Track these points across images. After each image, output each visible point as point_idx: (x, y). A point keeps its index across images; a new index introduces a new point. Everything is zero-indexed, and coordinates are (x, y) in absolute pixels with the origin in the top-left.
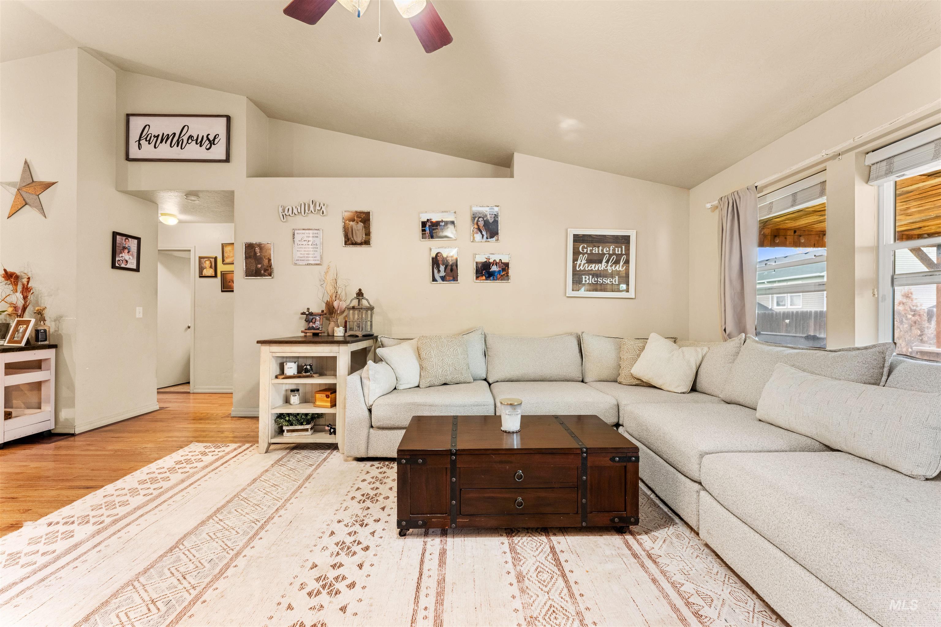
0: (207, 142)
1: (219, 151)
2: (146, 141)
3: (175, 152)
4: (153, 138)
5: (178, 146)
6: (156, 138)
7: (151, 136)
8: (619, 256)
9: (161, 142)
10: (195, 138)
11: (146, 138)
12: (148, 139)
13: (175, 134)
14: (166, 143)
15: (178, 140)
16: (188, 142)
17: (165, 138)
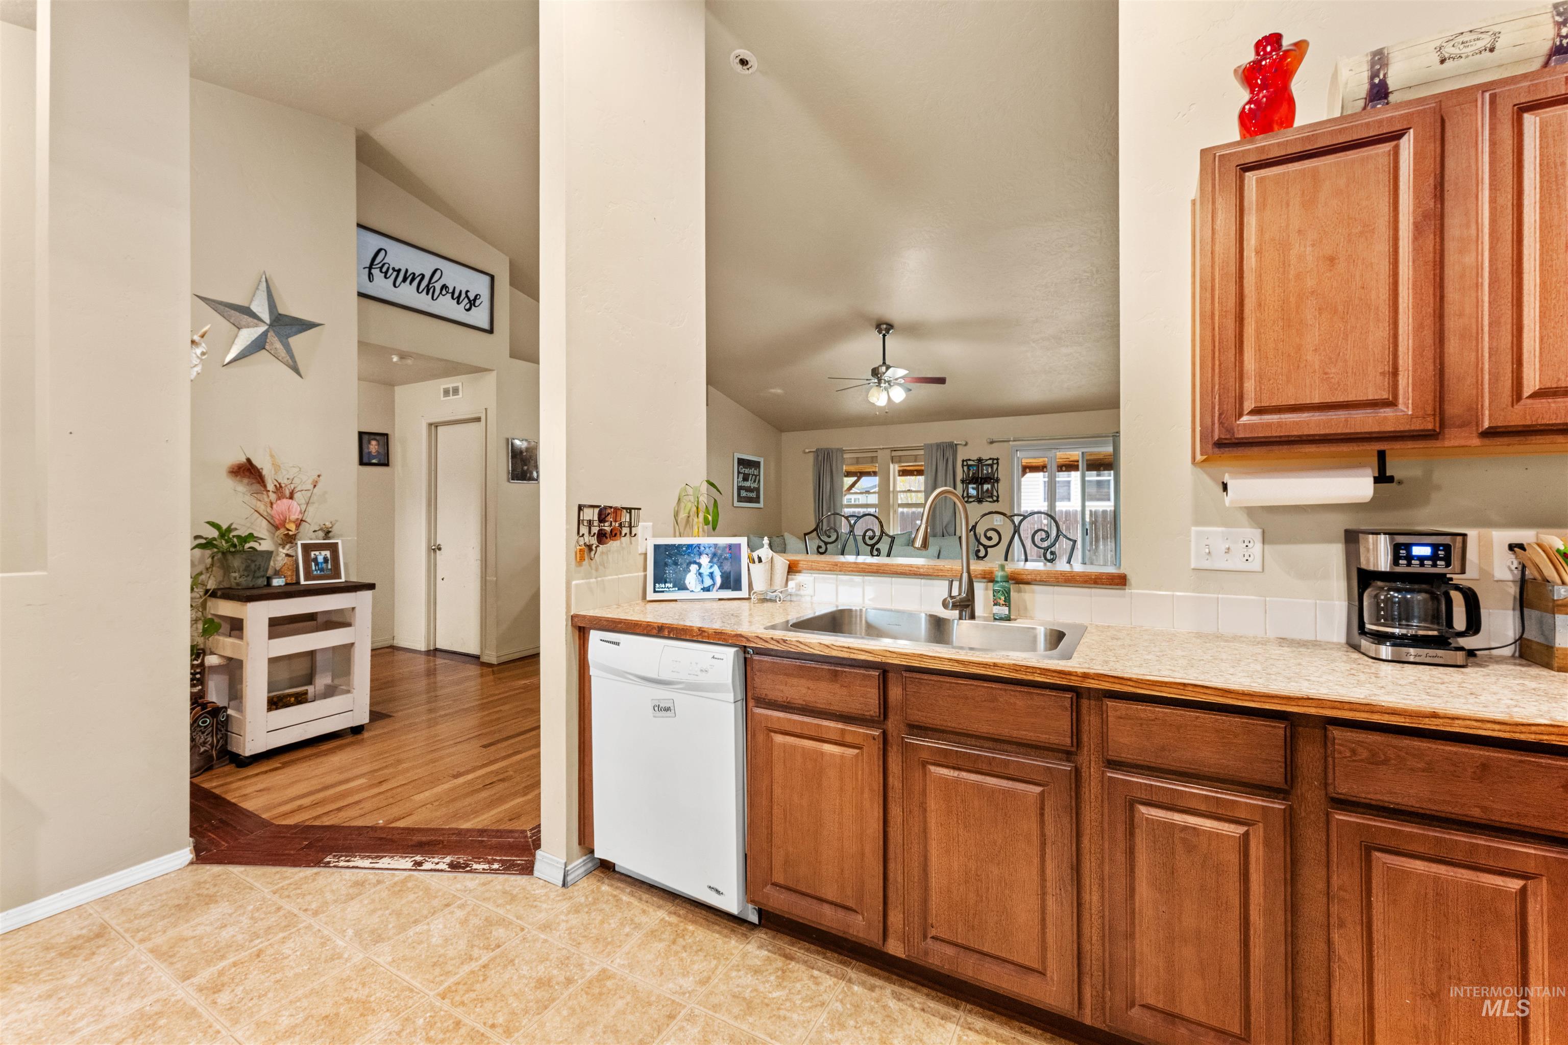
0: (466, 301)
1: (479, 316)
2: (381, 271)
3: (422, 301)
4: (391, 271)
5: (427, 293)
6: (395, 273)
7: (388, 269)
8: (756, 476)
9: (404, 280)
10: (451, 291)
11: (381, 268)
12: (384, 270)
13: (423, 276)
14: (411, 283)
15: (428, 286)
16: (441, 293)
17: (410, 277)
